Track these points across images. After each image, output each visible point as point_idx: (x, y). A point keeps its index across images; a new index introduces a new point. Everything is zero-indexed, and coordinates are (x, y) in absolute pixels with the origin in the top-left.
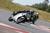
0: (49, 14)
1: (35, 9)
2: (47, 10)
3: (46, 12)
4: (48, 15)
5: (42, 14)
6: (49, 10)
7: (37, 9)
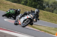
0: (25, 7)
1: (9, 1)
2: (22, 3)
3: (21, 5)
4: (23, 8)
5: (17, 7)
6: (25, 2)
7: (11, 2)
